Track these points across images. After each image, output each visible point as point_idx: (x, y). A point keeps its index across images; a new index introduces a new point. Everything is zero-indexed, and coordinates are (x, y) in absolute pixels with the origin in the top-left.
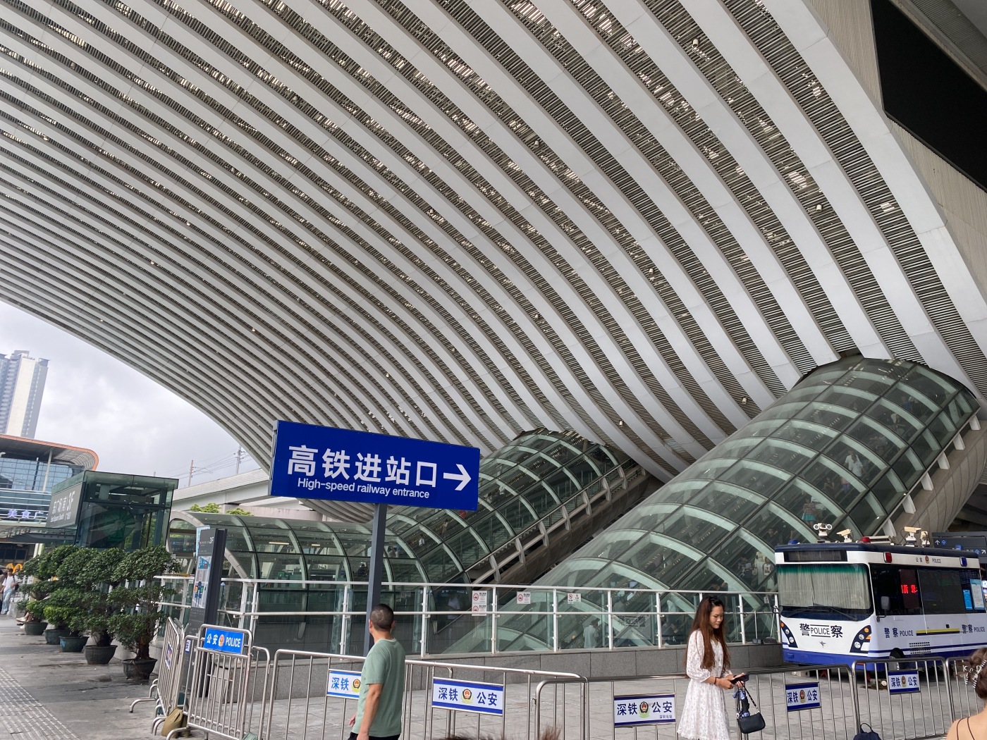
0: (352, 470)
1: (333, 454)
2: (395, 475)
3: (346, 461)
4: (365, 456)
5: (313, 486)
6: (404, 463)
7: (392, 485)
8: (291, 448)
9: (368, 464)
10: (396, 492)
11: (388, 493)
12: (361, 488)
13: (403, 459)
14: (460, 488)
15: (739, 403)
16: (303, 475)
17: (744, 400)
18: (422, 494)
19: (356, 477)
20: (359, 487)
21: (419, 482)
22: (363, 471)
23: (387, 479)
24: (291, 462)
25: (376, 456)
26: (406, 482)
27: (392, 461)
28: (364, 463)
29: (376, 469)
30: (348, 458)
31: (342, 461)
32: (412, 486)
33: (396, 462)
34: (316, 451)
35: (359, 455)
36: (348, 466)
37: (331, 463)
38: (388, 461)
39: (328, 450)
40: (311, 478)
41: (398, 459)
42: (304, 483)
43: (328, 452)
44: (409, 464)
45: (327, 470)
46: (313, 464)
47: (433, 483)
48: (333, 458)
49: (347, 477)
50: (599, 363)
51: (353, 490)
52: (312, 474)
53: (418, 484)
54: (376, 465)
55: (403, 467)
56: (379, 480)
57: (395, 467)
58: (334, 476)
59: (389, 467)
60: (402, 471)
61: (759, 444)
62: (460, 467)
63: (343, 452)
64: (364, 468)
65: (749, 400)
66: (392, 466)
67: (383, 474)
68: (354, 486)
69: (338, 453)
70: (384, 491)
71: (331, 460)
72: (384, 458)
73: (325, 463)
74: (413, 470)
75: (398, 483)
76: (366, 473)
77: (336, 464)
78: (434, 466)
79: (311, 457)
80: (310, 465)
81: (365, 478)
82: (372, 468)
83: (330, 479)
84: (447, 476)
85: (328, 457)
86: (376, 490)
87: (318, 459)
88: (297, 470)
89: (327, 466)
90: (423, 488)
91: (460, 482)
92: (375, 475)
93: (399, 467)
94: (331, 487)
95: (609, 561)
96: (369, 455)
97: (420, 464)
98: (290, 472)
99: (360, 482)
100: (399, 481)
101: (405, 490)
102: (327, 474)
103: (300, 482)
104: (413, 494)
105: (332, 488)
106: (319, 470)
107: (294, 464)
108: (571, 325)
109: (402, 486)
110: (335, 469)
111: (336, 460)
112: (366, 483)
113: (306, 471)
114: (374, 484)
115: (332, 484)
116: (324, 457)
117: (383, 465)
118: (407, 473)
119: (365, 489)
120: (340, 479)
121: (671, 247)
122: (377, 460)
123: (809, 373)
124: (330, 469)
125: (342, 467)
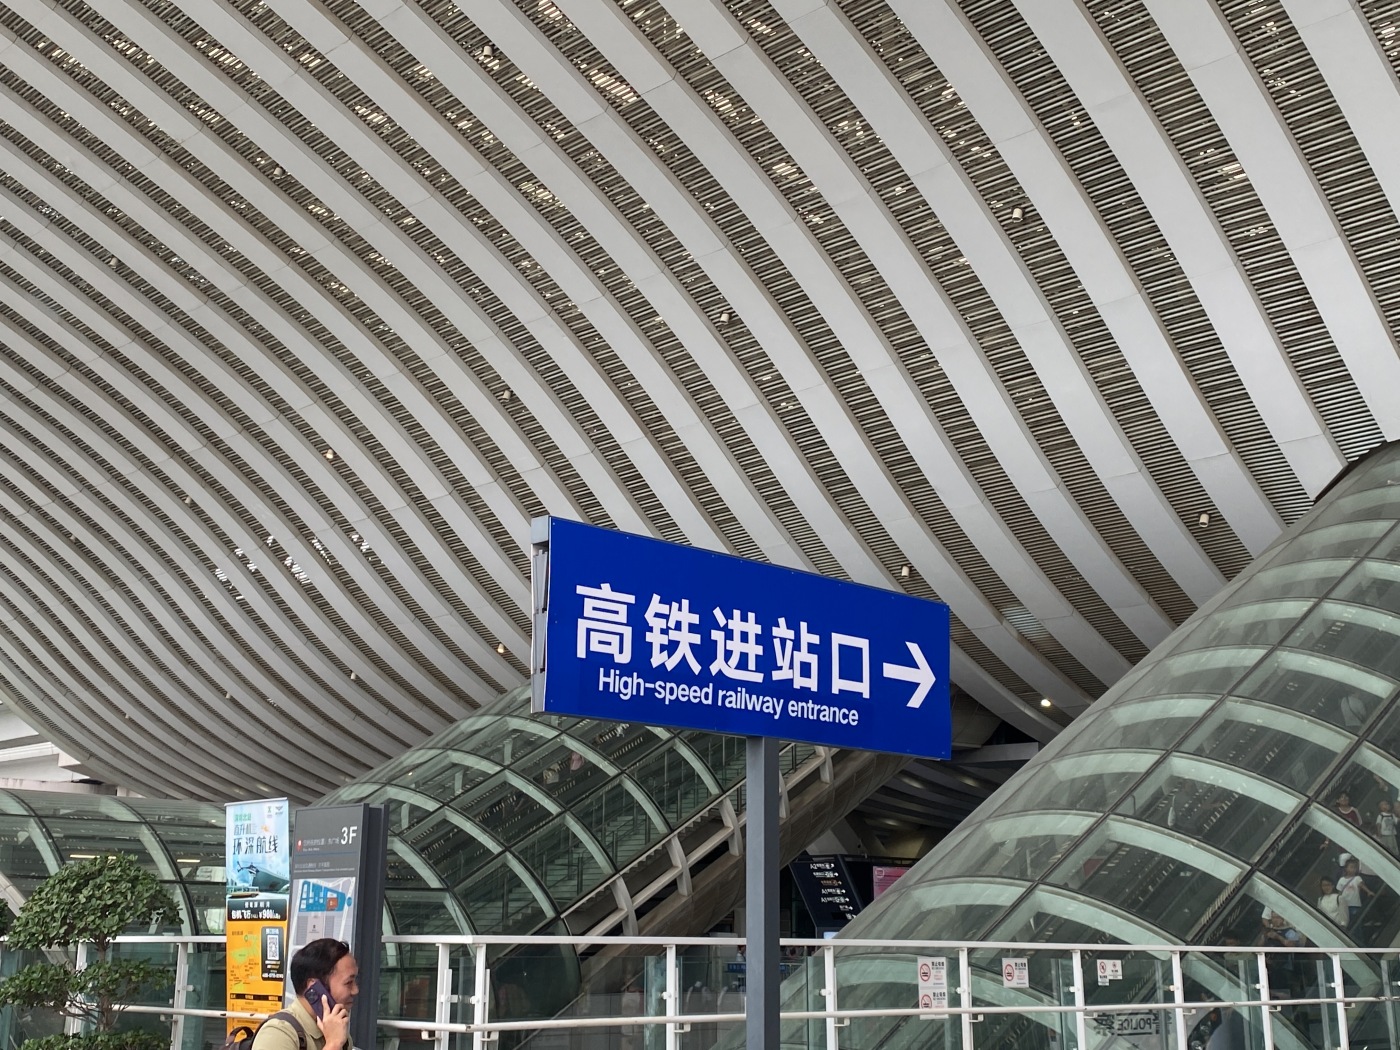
0: (706, 652)
1: (664, 609)
2: (791, 667)
3: (692, 628)
4: (729, 616)
5: (629, 691)
6: (808, 638)
7: (785, 690)
8: (581, 590)
9: (737, 636)
10: (795, 708)
11: (779, 710)
12: (725, 697)
13: (804, 626)
14: (915, 702)
15: (1191, 525)
16: (607, 661)
17: (1204, 519)
18: (845, 716)
19: (714, 669)
20: (721, 693)
21: (838, 685)
22: (728, 654)
23: (776, 675)
24: (582, 625)
25: (751, 616)
26: (812, 683)
27: (782, 630)
28: (729, 635)
29: (754, 650)
30: (695, 619)
31: (685, 627)
32: (824, 696)
33: (790, 634)
34: (631, 599)
35: (718, 612)
36: (696, 639)
37: (664, 632)
38: (776, 631)
39: (656, 598)
40: (625, 670)
41: (793, 625)
42: (610, 680)
43: (656, 605)
44: (815, 639)
45: (656, 649)
46: (628, 632)
47: (863, 688)
48: (666, 617)
49: (696, 668)
51: (709, 702)
52: (624, 658)
53: (835, 691)
54: (752, 638)
55: (804, 647)
56: (758, 678)
57: (789, 645)
58: (671, 664)
59: (777, 643)
60: (803, 656)
61: (1305, 616)
62: (914, 649)
63: (685, 603)
64: (730, 645)
65: (1216, 518)
66: (783, 641)
67: (767, 663)
68: (710, 691)
69: (675, 605)
70: (771, 705)
71: (662, 624)
72: (767, 623)
73: (651, 629)
74: (822, 651)
75: (797, 686)
76: (735, 660)
77: (674, 635)
78: (863, 643)
79: (623, 617)
80: (621, 636)
81: (732, 673)
82: (744, 648)
83: (661, 673)
84: (891, 671)
85: (657, 615)
86: (754, 703)
87: (637, 620)
88: (595, 647)
89: (655, 638)
90: (847, 699)
91: (915, 685)
92: (752, 665)
93: (797, 647)
94: (667, 692)
96: (737, 613)
97: (838, 639)
98: (581, 653)
99: (723, 682)
100: (799, 682)
101: (810, 705)
102: (657, 659)
103: (602, 679)
104: (827, 714)
105: (668, 697)
106: (642, 649)
107: (589, 631)
108: (808, 340)
109: (804, 694)
110: (672, 646)
111: (672, 624)
112: (733, 685)
113: (613, 649)
114: (752, 688)
115: (669, 685)
116: (649, 616)
117: (765, 639)
118: (813, 659)
119: (735, 700)
120: (682, 674)
121: (1070, 158)
122: (753, 628)
123: (1363, 458)
124: (663, 648)
125: (687, 639)
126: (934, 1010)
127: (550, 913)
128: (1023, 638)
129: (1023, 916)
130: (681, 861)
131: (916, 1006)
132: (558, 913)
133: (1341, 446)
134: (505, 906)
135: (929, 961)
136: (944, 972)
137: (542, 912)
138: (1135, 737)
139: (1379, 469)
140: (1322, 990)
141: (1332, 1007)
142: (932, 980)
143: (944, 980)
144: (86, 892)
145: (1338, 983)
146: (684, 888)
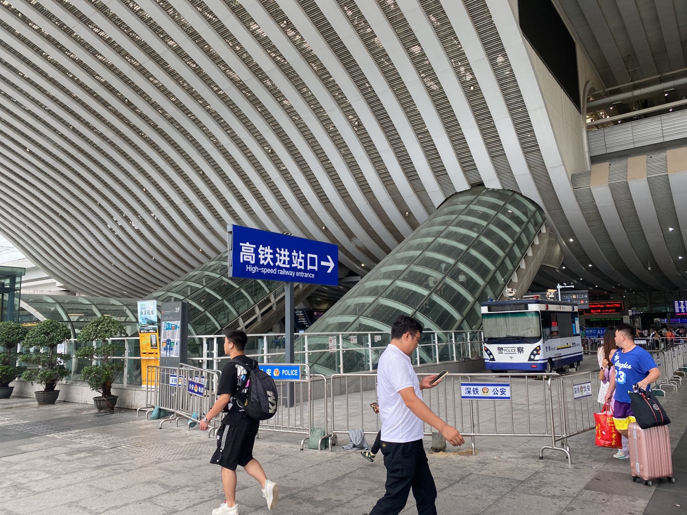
0: (274, 260)
1: (263, 249)
2: (297, 263)
3: (271, 254)
4: (280, 250)
5: (254, 271)
6: (301, 255)
7: (295, 269)
8: (241, 244)
9: (283, 255)
10: (298, 274)
11: (294, 274)
12: (279, 272)
13: (300, 252)
14: (329, 271)
15: (403, 215)
16: (249, 263)
17: (407, 213)
18: (311, 276)
19: (277, 264)
20: (279, 271)
21: (309, 267)
22: (280, 260)
23: (293, 265)
24: (242, 254)
25: (286, 250)
26: (302, 267)
27: (294, 254)
28: (281, 255)
29: (287, 259)
30: (272, 251)
31: (269, 253)
32: (305, 270)
33: (297, 254)
34: (254, 246)
35: (277, 249)
36: (272, 256)
37: (263, 255)
38: (293, 254)
39: (261, 246)
40: (253, 265)
41: (297, 252)
42: (249, 268)
43: (261, 248)
44: (303, 256)
45: (261, 259)
46: (254, 255)
47: (316, 268)
48: (264, 251)
49: (272, 264)
50: (313, 186)
51: (276, 273)
52: (253, 262)
53: (308, 269)
54: (287, 256)
55: (300, 258)
56: (288, 266)
57: (296, 257)
58: (265, 263)
59: (293, 257)
60: (300, 260)
61: (433, 242)
62: (329, 257)
63: (269, 247)
64: (281, 258)
65: (410, 213)
66: (295, 256)
67: (291, 262)
68: (276, 270)
69: (266, 248)
70: (292, 273)
71: (263, 253)
72: (291, 252)
73: (260, 254)
74: (305, 258)
75: (298, 268)
76: (282, 262)
77: (266, 256)
78: (316, 256)
79: (252, 251)
80: (252, 256)
81: (281, 265)
82: (284, 258)
83: (263, 266)
84: (323, 263)
86: (287, 273)
87: (256, 252)
88: (245, 259)
89: (261, 257)
90: (312, 271)
91: (329, 267)
92: (287, 263)
93: (298, 258)
94: (265, 271)
95: (357, 316)
96: (283, 249)
97: (309, 255)
98: (242, 261)
99: (279, 268)
100: (299, 267)
101: (302, 273)
102: (262, 262)
103: (247, 268)
104: (306, 275)
105: (265, 272)
106: (258, 260)
109: (300, 270)
110: (265, 259)
111: (265, 253)
112: (282, 268)
113: (250, 260)
114: (287, 269)
115: (265, 269)
116: (259, 251)
117: (290, 256)
118: (303, 261)
119: (282, 272)
120: (268, 266)
122: (287, 253)
123: (450, 196)
124: (263, 259)
125: (269, 256)
126: (333, 350)
127: (219, 328)
128: (357, 247)
129: (356, 325)
130: (258, 312)
131: (328, 349)
132: (222, 328)
133: (444, 193)
134: (206, 327)
135: (332, 337)
136: (335, 340)
137: (217, 328)
138: (387, 276)
139: (455, 200)
140: (432, 342)
141: (435, 346)
142: (332, 342)
143: (336, 342)
144: (100, 326)
145: (436, 340)
146: (259, 320)
